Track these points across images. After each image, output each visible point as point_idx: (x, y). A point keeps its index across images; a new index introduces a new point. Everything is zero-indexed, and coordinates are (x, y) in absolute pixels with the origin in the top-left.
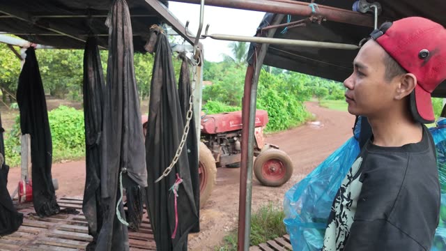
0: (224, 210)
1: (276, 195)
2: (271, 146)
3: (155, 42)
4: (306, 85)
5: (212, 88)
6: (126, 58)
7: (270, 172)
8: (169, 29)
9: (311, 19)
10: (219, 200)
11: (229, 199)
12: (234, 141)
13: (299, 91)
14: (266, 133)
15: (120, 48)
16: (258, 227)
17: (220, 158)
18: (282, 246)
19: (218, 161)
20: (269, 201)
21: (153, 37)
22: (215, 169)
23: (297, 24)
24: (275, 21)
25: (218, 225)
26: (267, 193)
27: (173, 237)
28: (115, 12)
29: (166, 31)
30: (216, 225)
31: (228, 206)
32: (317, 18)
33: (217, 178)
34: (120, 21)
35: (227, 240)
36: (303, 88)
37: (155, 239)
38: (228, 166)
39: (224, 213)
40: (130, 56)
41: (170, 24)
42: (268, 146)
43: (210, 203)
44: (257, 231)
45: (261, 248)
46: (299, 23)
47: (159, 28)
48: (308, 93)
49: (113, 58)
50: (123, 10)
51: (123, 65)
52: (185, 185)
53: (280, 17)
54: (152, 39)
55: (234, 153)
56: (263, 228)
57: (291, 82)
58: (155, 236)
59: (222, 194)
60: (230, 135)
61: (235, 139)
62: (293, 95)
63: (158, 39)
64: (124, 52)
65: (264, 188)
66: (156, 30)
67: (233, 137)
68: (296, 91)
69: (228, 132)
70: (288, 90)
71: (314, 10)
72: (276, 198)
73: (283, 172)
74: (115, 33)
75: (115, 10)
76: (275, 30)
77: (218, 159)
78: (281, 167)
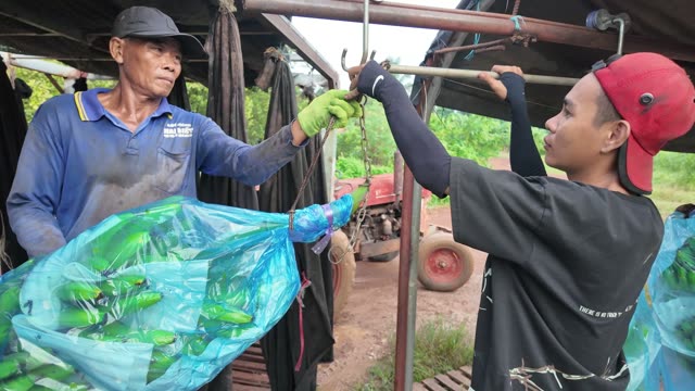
0: (367, 327)
1: (448, 304)
2: (440, 229)
3: (272, 72)
4: (493, 132)
5: (345, 137)
6: (234, 100)
7: (438, 269)
8: (293, 54)
9: (513, 39)
10: (359, 311)
11: (374, 309)
12: (382, 221)
13: (481, 142)
14: (430, 208)
15: (226, 84)
16: (422, 354)
17: (360, 246)
18: (459, 383)
19: (357, 250)
20: (437, 313)
21: (269, 67)
22: (354, 263)
23: (491, 46)
24: (455, 41)
25: (359, 349)
26: (432, 301)
27: (297, 369)
28: (218, 32)
29: (288, 57)
30: (355, 351)
31: (374, 321)
32: (522, 38)
33: (356, 276)
34: (225, 45)
35: (373, 374)
36: (487, 137)
37: (267, 371)
38: (371, 259)
39: (367, 332)
40: (240, 97)
41: (293, 46)
42: (434, 227)
43: (345, 315)
44: (419, 361)
45: (426, 387)
46: (495, 45)
47: (277, 52)
48: (496, 145)
49: (216, 101)
50: (230, 27)
51: (231, 111)
52: (314, 289)
53: (462, 36)
54: (266, 69)
55: (382, 239)
56: (429, 356)
57: (468, 127)
58: (267, 366)
59: (363, 302)
60: (376, 212)
61: (384, 217)
62: (471, 149)
63: (276, 69)
64: (232, 91)
65: (430, 293)
66: (273, 55)
67: (380, 215)
68: (475, 142)
69: (372, 207)
70: (463, 139)
71: (518, 26)
72: (447, 309)
73: (457, 269)
74: (217, 62)
75: (218, 28)
76: (454, 54)
77: (357, 248)
78: (455, 261)
